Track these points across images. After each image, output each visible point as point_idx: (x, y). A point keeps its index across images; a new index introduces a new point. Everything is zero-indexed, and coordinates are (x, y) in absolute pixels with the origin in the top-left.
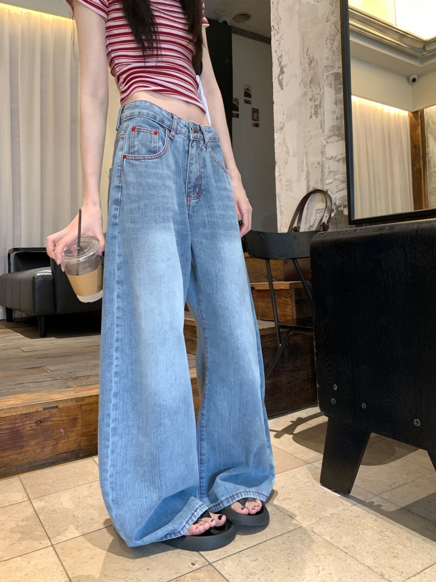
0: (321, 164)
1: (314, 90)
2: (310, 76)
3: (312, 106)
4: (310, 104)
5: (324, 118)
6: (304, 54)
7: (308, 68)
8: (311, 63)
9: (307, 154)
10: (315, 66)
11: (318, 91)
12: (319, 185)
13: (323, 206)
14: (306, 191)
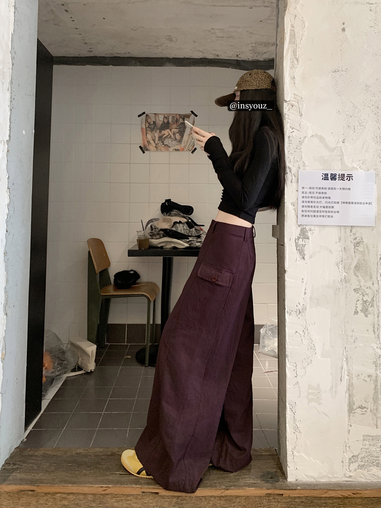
0: (374, 377)
1: (363, 280)
2: (356, 260)
3: (358, 300)
5: (378, 321)
7: (352, 250)
8: (357, 244)
9: (349, 358)
10: (364, 251)
11: (369, 284)
12: (370, 405)
13: (377, 432)
14: (346, 408)
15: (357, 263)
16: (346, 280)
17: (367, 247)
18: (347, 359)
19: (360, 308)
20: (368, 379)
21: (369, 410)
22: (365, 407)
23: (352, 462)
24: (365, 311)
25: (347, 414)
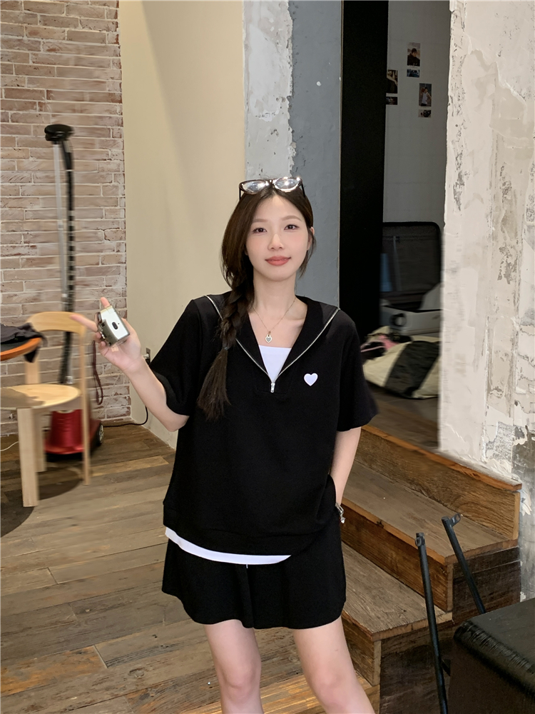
0: (510, 358)
1: (508, 238)
2: (504, 212)
3: (503, 262)
4: (500, 256)
5: (519, 290)
6: (496, 171)
7: (501, 198)
8: (506, 191)
9: (490, 331)
10: (511, 200)
11: (514, 242)
12: (505, 389)
13: (509, 422)
14: (485, 387)
15: (505, 215)
16: (494, 237)
17: (515, 195)
19: (503, 273)
20: (505, 358)
21: (504, 394)
22: (500, 390)
23: (489, 448)
24: (508, 276)
25: (485, 393)
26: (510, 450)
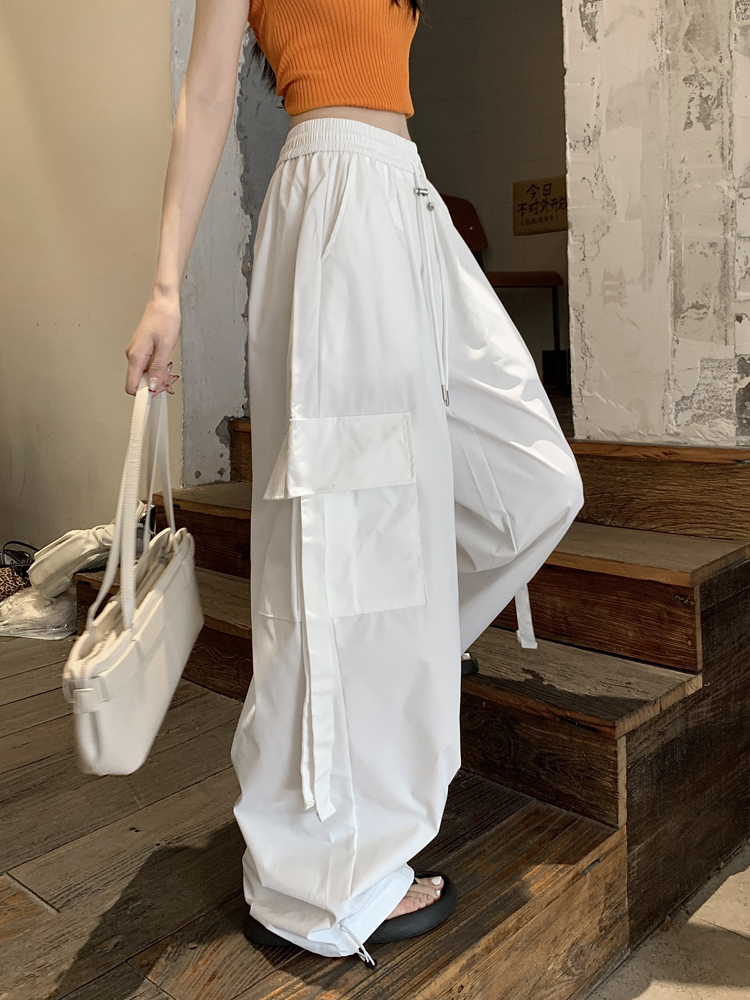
0: (720, 247)
1: (701, 58)
2: (687, 19)
3: (692, 100)
4: (686, 91)
5: (731, 134)
9: (675, 216)
11: (714, 61)
12: (713, 302)
13: (726, 353)
14: (669, 310)
15: (691, 24)
16: (670, 64)
18: (671, 217)
19: (695, 114)
20: (709, 252)
21: (711, 310)
22: (703, 306)
23: (682, 409)
25: (670, 320)
26: (730, 400)
